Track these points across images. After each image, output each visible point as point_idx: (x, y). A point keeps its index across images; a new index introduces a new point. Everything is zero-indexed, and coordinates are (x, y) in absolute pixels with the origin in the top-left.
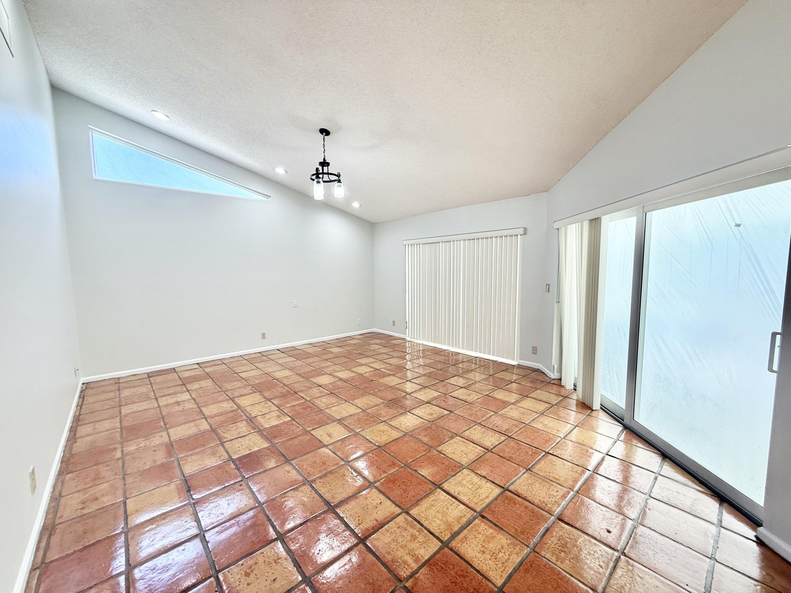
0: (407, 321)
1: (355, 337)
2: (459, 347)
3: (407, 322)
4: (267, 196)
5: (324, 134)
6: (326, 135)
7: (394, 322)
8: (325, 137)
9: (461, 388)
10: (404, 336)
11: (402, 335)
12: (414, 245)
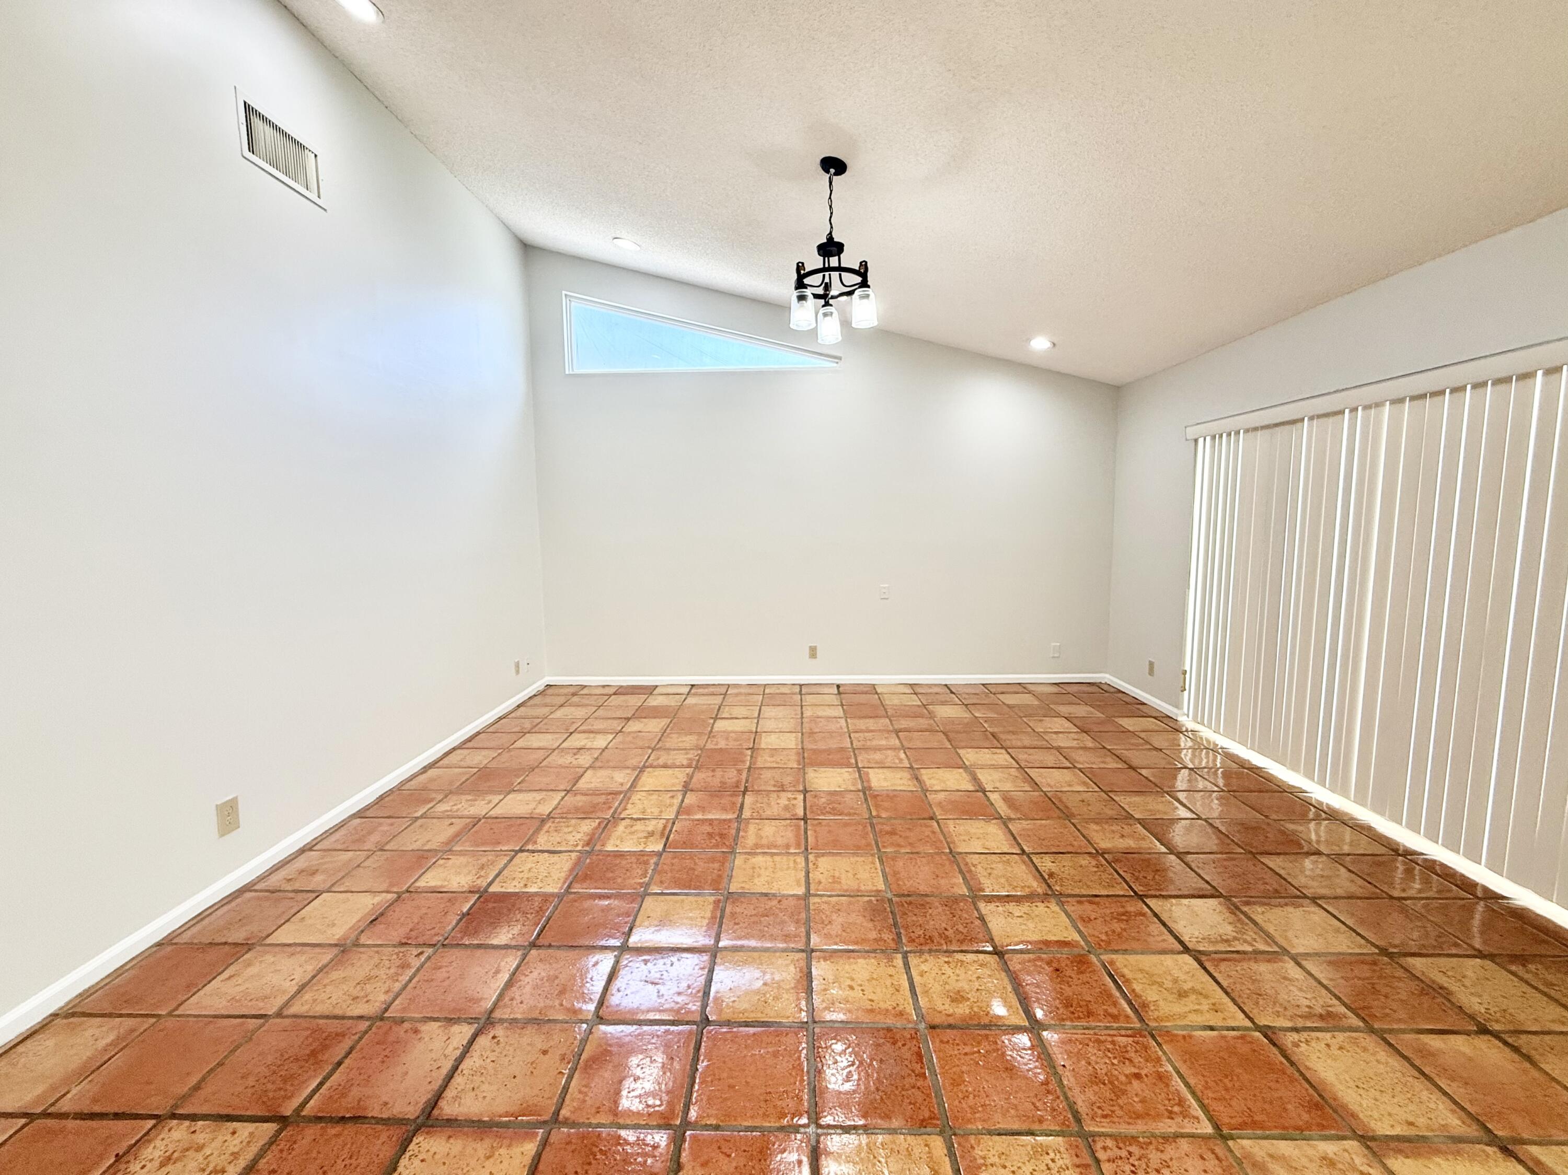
0: (1187, 668)
1: (1031, 688)
2: (1345, 793)
3: (1185, 672)
4: (835, 357)
5: (832, 171)
6: (836, 174)
7: (1151, 664)
8: (835, 177)
9: (1186, 950)
10: (1175, 710)
11: (1171, 708)
12: (1221, 436)
